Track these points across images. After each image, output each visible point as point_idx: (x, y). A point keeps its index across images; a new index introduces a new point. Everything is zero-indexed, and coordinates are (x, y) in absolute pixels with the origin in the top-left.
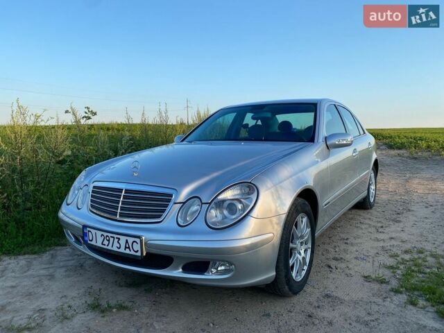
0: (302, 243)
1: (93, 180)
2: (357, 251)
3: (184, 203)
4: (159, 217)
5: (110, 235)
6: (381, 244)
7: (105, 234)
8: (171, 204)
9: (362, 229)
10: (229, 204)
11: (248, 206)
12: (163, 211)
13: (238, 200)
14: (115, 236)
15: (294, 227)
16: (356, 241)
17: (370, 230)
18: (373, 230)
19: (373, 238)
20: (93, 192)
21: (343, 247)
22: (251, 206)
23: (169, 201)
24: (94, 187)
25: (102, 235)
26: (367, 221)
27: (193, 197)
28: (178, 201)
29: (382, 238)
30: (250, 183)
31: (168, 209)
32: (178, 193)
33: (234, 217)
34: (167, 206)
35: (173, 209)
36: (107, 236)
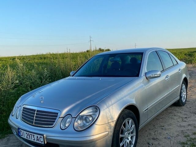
0: (129, 134)
1: (23, 104)
2: (167, 134)
3: (64, 117)
4: (52, 124)
5: (30, 133)
6: (183, 129)
7: (28, 133)
8: (57, 118)
9: (174, 119)
10: (86, 117)
11: (95, 118)
12: (54, 122)
13: (90, 116)
14: (32, 134)
15: (122, 126)
16: (168, 127)
17: (179, 120)
18: (180, 120)
19: (178, 125)
20: (23, 110)
21: (160, 131)
22: (96, 119)
23: (57, 116)
24: (24, 108)
25: (26, 133)
26: (179, 114)
27: (68, 114)
28: (61, 117)
29: (184, 125)
30: (96, 106)
31: (56, 121)
32: (61, 112)
33: (88, 124)
34: (55, 119)
35: (58, 120)
36: (29, 134)
